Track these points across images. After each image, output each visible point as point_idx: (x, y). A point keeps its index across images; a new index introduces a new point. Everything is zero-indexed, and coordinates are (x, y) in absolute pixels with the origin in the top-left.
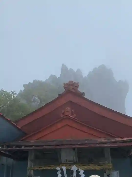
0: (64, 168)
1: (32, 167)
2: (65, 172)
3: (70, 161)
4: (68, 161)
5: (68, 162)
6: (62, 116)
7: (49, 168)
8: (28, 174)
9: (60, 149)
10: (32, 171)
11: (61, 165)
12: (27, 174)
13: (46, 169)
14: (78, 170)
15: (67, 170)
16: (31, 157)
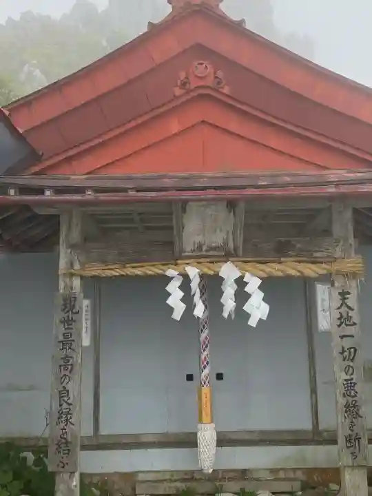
0: (193, 272)
1: (77, 266)
2: (195, 285)
3: (211, 249)
4: (204, 248)
5: (204, 253)
6: (178, 92)
7: (138, 272)
8: (61, 291)
9: (185, 203)
10: (77, 283)
11: (179, 262)
12: (58, 290)
13: (127, 274)
14: (242, 277)
15: (202, 276)
16: (70, 232)
